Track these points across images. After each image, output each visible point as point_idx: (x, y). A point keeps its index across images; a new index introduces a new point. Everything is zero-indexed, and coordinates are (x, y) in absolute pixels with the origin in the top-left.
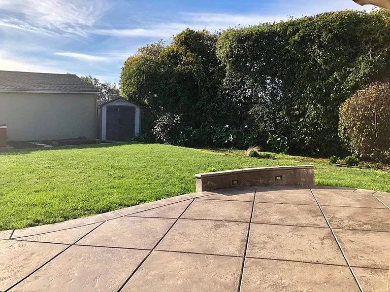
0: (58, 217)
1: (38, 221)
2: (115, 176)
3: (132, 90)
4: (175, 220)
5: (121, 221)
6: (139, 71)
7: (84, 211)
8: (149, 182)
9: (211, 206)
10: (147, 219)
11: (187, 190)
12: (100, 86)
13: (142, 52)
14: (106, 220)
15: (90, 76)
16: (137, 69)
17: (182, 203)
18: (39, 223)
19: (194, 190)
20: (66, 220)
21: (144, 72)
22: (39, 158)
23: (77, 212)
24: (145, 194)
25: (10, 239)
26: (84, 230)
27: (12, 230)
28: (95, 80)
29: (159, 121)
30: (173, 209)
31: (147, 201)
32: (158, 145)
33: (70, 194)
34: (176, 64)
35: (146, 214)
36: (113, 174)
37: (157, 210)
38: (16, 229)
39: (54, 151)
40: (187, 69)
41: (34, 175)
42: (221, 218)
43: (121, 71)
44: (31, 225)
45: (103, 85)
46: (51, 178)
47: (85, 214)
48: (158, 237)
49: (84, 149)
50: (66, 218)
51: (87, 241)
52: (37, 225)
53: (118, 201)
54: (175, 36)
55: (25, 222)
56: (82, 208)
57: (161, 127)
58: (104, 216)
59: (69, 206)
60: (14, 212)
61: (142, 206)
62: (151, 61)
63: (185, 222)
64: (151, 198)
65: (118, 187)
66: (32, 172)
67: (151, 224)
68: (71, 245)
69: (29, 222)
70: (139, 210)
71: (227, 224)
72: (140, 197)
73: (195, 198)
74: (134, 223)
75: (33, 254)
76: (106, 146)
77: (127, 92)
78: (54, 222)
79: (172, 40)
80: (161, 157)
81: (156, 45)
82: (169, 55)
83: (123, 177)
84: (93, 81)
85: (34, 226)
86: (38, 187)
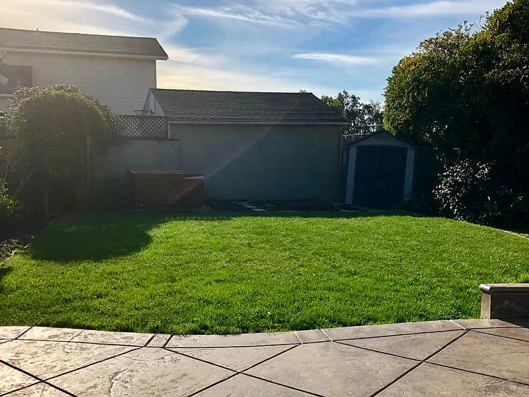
0: (233, 324)
1: (205, 328)
2: (343, 269)
3: (403, 117)
4: (416, 363)
5: (325, 348)
6: (418, 83)
7: (273, 323)
8: (398, 287)
9: (495, 349)
10: (367, 352)
11: (464, 313)
12: (361, 108)
13: (426, 48)
14: (302, 342)
15: (344, 92)
16: (415, 80)
17: (442, 335)
18: (206, 330)
19: (477, 315)
20: (244, 332)
21: (426, 84)
22: (239, 228)
23: (262, 322)
24: (381, 309)
25: (164, 347)
26: (265, 353)
27: (170, 335)
28: (354, 97)
29: (447, 176)
30: (421, 342)
31: (379, 322)
32: (442, 220)
33: (262, 291)
34: (489, 66)
35: (370, 344)
36: (340, 267)
37: (390, 341)
38: (175, 334)
39: (264, 218)
40: (509, 76)
41: (223, 255)
42: (506, 375)
43: (386, 84)
44: (195, 332)
45: (367, 107)
46: (246, 262)
47: (274, 327)
48: (374, 387)
49: (310, 219)
50: (245, 330)
51: (262, 371)
52: (203, 334)
53: (331, 313)
54: (491, 13)
55: (189, 326)
56: (272, 317)
57: (450, 186)
58: (302, 337)
59: (253, 311)
60: (179, 309)
61: (367, 329)
62: (442, 63)
63: (433, 369)
64: (388, 317)
65: (340, 290)
66: (224, 249)
67: (371, 362)
68: (238, 373)
69: (194, 326)
70: (360, 334)
71: (514, 387)
72: (371, 311)
73: (469, 330)
74: (345, 355)
75: (185, 375)
76: (348, 216)
77: (394, 120)
78: (225, 333)
79: (484, 22)
80: (437, 244)
81: (454, 33)
82: (476, 51)
83: (355, 273)
84: (350, 100)
85: (199, 333)
86: (224, 274)
